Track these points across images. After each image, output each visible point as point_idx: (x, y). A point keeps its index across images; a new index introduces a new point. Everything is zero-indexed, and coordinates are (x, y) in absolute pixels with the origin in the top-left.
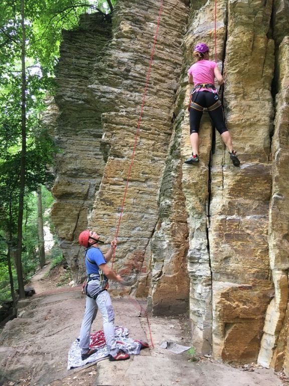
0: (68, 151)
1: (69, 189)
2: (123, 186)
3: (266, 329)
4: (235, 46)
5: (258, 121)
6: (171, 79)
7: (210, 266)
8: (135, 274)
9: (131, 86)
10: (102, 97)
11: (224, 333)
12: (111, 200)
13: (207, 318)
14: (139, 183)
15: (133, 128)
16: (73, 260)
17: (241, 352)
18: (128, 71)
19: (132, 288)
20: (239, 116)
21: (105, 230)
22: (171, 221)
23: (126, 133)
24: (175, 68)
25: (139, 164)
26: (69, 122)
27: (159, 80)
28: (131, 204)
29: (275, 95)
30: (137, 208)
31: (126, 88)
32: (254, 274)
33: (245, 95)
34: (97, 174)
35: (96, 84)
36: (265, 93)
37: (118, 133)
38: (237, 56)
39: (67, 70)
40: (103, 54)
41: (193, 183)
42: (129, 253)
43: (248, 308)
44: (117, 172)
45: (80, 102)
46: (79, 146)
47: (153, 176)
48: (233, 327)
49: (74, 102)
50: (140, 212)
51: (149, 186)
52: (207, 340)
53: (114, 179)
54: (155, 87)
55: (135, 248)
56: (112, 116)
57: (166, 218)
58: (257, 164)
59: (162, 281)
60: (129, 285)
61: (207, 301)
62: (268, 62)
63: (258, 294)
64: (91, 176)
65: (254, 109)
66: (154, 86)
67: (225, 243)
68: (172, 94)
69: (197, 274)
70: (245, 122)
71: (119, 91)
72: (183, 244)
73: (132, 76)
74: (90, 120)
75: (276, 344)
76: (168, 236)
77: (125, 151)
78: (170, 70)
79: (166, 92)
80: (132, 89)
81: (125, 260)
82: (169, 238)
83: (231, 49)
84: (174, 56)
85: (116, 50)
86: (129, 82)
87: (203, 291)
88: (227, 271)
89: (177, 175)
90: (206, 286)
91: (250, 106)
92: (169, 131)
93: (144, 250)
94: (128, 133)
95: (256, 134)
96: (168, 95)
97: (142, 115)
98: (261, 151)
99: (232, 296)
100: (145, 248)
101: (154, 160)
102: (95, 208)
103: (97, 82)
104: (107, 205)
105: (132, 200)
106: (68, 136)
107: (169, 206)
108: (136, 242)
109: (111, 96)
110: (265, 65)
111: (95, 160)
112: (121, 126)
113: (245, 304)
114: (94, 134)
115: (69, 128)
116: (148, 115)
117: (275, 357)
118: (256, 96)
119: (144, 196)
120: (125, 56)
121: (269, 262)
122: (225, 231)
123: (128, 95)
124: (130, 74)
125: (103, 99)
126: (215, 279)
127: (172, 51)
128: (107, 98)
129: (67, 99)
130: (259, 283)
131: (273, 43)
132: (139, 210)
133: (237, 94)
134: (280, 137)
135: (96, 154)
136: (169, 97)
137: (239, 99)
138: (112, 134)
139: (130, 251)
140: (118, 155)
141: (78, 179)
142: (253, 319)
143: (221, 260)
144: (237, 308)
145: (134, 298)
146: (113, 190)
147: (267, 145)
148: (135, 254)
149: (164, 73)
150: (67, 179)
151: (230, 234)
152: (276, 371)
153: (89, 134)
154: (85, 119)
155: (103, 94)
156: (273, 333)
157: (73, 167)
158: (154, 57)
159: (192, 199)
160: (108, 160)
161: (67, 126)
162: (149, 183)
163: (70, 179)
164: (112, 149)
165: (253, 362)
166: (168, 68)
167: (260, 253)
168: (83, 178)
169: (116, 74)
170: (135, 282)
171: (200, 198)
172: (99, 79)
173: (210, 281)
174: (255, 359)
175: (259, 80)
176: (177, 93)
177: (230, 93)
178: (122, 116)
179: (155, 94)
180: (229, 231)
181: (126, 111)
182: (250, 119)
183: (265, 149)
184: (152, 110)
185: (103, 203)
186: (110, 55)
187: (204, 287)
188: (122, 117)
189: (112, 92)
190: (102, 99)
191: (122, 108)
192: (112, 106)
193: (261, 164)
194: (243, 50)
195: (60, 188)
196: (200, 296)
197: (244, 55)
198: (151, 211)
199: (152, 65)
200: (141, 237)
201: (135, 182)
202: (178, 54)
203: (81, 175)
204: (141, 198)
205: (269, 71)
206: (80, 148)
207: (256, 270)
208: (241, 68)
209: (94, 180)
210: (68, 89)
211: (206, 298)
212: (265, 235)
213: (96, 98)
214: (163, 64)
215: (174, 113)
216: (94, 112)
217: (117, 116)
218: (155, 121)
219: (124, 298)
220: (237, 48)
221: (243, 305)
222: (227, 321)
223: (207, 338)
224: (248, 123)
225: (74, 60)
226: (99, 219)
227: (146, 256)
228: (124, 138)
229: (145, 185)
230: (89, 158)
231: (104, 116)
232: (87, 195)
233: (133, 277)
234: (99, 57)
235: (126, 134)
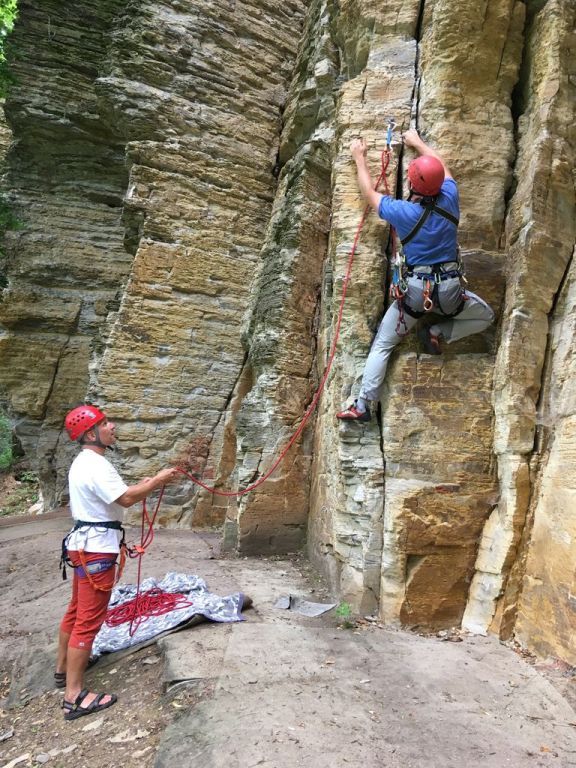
0: (33, 226)
1: (34, 310)
2: (171, 302)
3: (480, 564)
4: (453, 6)
5: (487, 166)
6: (275, 82)
7: (382, 450)
8: (190, 482)
9: (192, 88)
10: (128, 107)
11: (406, 575)
12: (146, 330)
13: (373, 548)
14: (204, 296)
15: (195, 179)
16: (43, 458)
17: (435, 607)
18: (188, 55)
19: (185, 509)
20: (451, 154)
21: (131, 392)
22: (279, 373)
23: (179, 188)
24: (282, 61)
25: (206, 259)
26: (34, 163)
27: (249, 81)
28: (187, 340)
29: (517, 118)
30: (199, 349)
31: (180, 90)
32: (464, 463)
33: (464, 112)
34: (97, 281)
35: (117, 76)
36: (501, 111)
37: (163, 189)
38: (457, 28)
39: (33, 47)
40: (134, 13)
41: (358, 285)
42: (181, 441)
43: (450, 526)
44: (160, 272)
45: (62, 121)
46: (59, 218)
47: (233, 285)
48: (421, 562)
49: (49, 118)
50: (205, 358)
51: (224, 305)
52: (371, 589)
53: (153, 287)
54: (241, 95)
55: (192, 430)
56: (150, 149)
57: (268, 367)
58: (480, 253)
59: (258, 490)
60: (176, 502)
61: (375, 515)
62: (512, 48)
63: (469, 500)
64: (85, 284)
65: (481, 143)
66: (238, 94)
67: (413, 405)
68: (275, 114)
69: (358, 464)
70: (463, 166)
71: (167, 96)
72: (299, 419)
73: (194, 66)
74: (82, 162)
75: (503, 590)
76: (272, 401)
77: (177, 228)
78: (272, 62)
79: (262, 108)
80: (193, 94)
81: (171, 454)
82: (273, 405)
83: (446, 12)
84: (280, 33)
85: (163, 7)
86: (187, 78)
87: (369, 496)
88: (415, 458)
89: (291, 281)
90: (374, 487)
91: (473, 135)
92: (266, 193)
93: (211, 435)
94: (184, 190)
95: (480, 192)
96: (268, 116)
97: (214, 153)
98: (487, 227)
99: (423, 503)
100: (212, 430)
101: (235, 251)
102: (110, 346)
103: (118, 70)
104: (137, 341)
105: (189, 331)
106: (32, 194)
107: (276, 343)
108: (193, 417)
109: (149, 105)
110: (505, 55)
111: (95, 249)
112: (170, 174)
113: (445, 518)
114: (91, 194)
115: (35, 177)
116: (225, 156)
117: (500, 614)
118: (484, 116)
119: (213, 324)
120: (180, 22)
121: (492, 441)
122: (415, 383)
123: (183, 106)
124: (191, 61)
125: (132, 110)
126: (391, 474)
127: (279, 23)
128: (140, 110)
129: (34, 111)
130: (471, 480)
131: (524, 11)
132: (202, 353)
133: (449, 108)
134: (533, 198)
135: (95, 239)
136: (269, 121)
137: (452, 119)
138: (151, 190)
139: (182, 435)
140: (161, 236)
141: (55, 290)
142: (458, 547)
143: (404, 438)
144: (432, 527)
145: (188, 527)
146: (150, 310)
147: (499, 217)
148: (191, 442)
149: (259, 67)
150: (29, 289)
151: (424, 388)
152: (501, 639)
153: (80, 192)
154: (71, 159)
155: (131, 100)
156: (499, 570)
157: (43, 262)
158: (241, 32)
159: (352, 317)
160: (140, 244)
161: (29, 173)
162: (225, 299)
163: (37, 289)
164: (150, 221)
165: (454, 626)
166: (269, 58)
167: (477, 424)
168: (65, 287)
169: (159, 57)
170: (191, 496)
171: (368, 316)
172: (123, 66)
173: (380, 479)
174: (458, 621)
175: (491, 84)
176: (285, 114)
177: (435, 105)
178: (172, 152)
179: (242, 111)
180: (421, 381)
181: (179, 142)
182: (472, 160)
183: (495, 223)
184: (233, 144)
185: (129, 336)
186: (149, 16)
187: (371, 490)
188: (172, 154)
189: (152, 97)
190: (130, 111)
191: (171, 133)
192: (150, 126)
193: (488, 252)
194: (467, 16)
195: (16, 308)
196: (359, 507)
197: (469, 28)
198: (226, 356)
199: (238, 47)
200: (206, 408)
201: (195, 296)
202: (289, 30)
203: (61, 281)
204: (208, 328)
205: (512, 67)
206: (59, 221)
207: (468, 455)
208: (462, 54)
209: (91, 293)
210: (35, 90)
211: (372, 510)
212: (488, 391)
213: (116, 107)
214: (260, 48)
215: (278, 156)
216: (92, 145)
217: (161, 149)
218: (238, 169)
219: (168, 528)
220: (457, 10)
221: (442, 522)
222: (414, 552)
223: (371, 584)
224: (467, 168)
225: (49, 27)
226: (119, 369)
227: (213, 446)
228: (175, 200)
229: (216, 302)
230: (81, 245)
231: (132, 147)
232: (75, 323)
233: (187, 486)
234: (124, 18)
235: (180, 192)
